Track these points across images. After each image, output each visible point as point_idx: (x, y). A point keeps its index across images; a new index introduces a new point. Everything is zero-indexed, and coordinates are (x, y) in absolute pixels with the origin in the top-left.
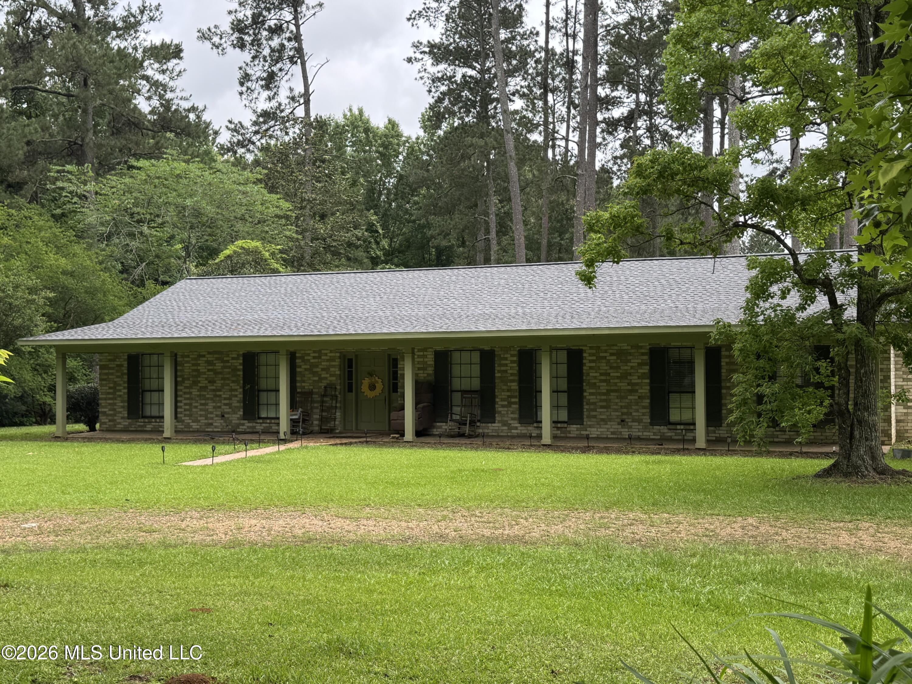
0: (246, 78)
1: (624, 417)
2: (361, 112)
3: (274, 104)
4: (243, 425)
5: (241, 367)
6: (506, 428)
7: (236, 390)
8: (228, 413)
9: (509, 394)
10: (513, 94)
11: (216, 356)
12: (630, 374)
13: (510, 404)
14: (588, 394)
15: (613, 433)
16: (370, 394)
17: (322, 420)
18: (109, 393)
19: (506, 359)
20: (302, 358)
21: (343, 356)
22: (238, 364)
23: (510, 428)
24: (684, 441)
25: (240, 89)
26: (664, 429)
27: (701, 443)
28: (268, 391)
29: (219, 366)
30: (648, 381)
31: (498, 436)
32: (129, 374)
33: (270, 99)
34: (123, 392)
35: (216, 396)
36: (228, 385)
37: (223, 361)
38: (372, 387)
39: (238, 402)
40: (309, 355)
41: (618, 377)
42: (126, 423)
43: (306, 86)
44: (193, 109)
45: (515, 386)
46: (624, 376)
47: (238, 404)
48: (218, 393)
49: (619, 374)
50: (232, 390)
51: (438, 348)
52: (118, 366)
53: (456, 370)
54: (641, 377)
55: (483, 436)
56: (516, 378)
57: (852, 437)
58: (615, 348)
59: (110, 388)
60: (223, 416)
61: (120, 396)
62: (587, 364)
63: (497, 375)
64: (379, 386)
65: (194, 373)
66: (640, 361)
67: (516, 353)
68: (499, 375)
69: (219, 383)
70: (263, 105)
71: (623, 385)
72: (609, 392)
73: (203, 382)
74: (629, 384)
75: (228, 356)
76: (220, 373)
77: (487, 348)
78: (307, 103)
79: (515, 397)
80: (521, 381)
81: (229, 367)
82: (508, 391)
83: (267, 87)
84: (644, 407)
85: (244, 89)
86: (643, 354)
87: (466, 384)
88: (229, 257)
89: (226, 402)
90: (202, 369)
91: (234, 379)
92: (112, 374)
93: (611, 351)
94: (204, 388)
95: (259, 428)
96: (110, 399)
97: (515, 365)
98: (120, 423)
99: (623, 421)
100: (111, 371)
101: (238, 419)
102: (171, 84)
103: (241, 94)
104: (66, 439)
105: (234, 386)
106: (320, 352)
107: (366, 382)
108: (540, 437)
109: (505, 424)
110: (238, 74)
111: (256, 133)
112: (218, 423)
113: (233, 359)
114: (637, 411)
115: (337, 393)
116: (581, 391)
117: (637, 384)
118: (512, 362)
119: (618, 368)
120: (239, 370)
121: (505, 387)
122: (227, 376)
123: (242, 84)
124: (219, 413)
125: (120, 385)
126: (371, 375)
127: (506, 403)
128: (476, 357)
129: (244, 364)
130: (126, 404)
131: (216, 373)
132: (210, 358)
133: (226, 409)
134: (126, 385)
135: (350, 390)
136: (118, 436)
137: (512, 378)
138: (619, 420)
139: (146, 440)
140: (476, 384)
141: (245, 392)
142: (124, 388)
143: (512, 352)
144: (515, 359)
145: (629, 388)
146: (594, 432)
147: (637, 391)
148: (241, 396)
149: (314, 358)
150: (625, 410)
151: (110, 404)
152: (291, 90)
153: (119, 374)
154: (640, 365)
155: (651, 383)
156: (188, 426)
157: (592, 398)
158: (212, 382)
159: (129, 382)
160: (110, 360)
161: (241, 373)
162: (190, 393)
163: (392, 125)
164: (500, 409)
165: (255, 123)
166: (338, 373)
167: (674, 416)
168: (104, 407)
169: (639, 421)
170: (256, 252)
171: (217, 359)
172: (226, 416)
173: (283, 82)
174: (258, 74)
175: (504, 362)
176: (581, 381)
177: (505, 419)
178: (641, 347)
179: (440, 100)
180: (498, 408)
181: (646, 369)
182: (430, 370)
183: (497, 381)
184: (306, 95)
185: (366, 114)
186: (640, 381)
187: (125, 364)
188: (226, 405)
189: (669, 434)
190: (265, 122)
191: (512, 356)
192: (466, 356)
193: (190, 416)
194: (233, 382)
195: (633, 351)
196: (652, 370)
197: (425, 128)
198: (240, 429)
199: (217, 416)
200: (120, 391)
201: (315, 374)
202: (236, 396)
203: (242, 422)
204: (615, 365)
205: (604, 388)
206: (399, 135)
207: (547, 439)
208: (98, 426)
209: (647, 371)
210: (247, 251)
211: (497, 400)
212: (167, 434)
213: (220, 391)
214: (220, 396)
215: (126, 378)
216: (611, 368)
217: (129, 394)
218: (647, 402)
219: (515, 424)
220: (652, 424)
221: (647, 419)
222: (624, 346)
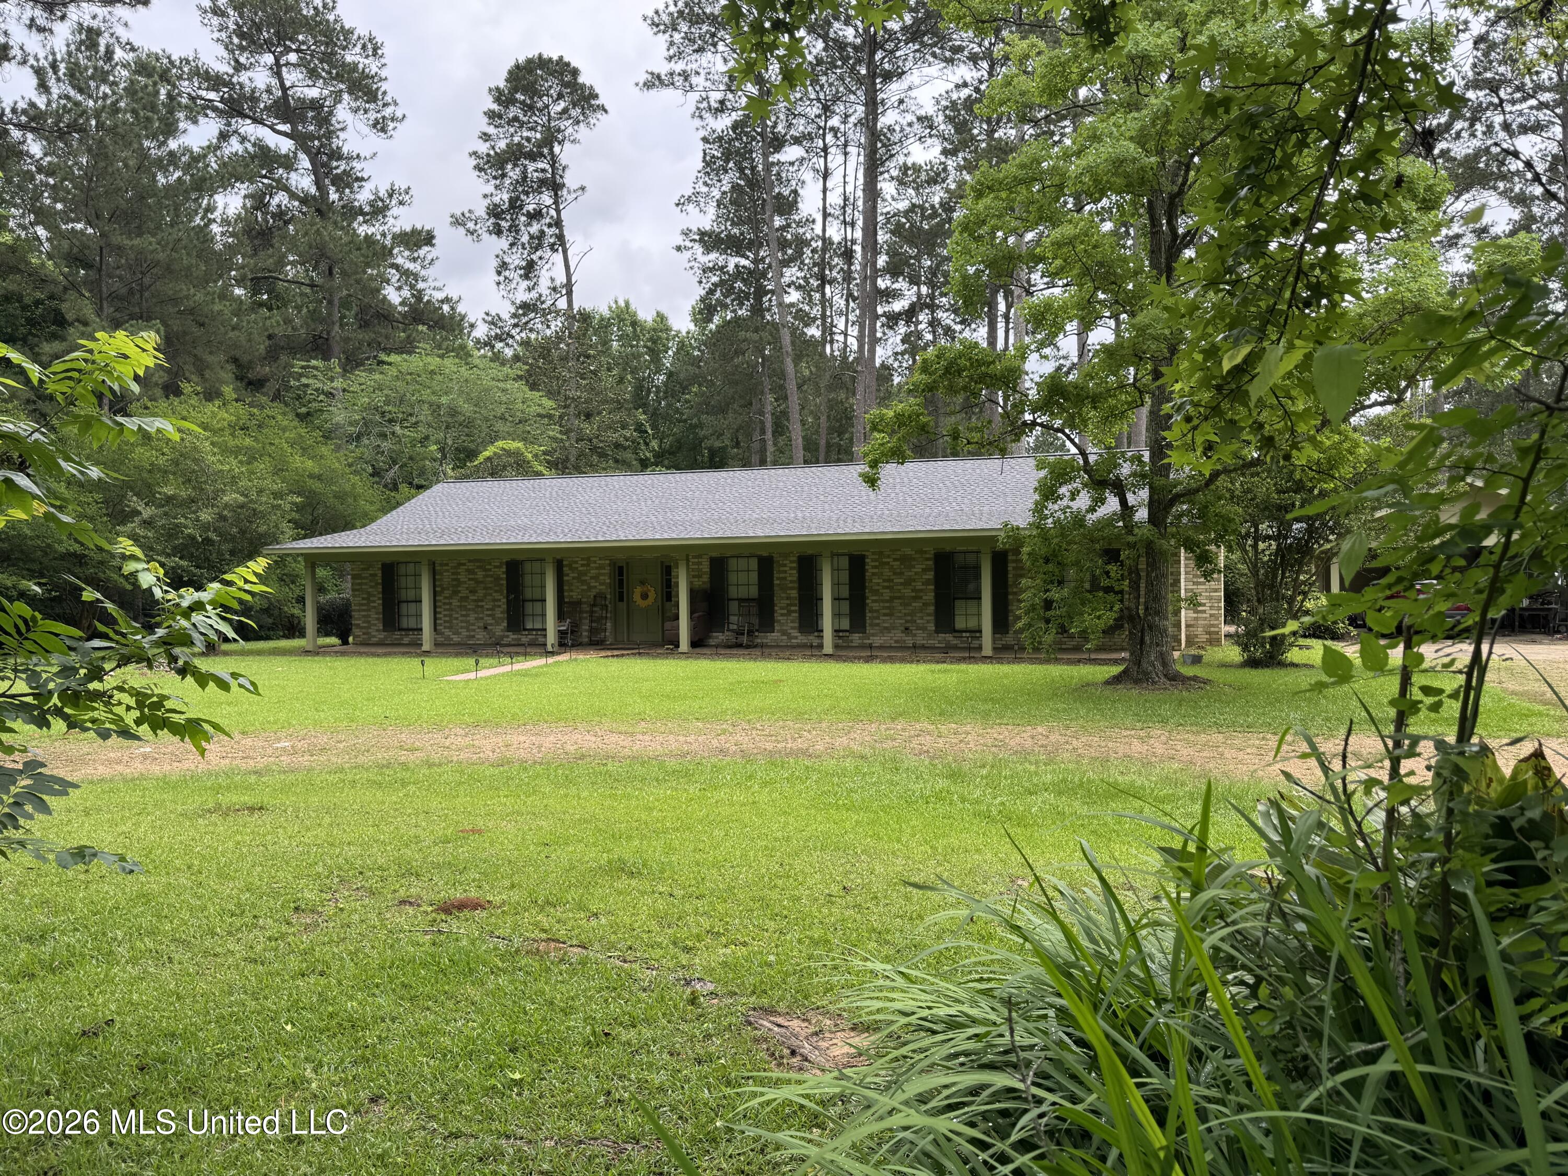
0: (504, 266)
1: (909, 625)
2: (627, 304)
3: (534, 294)
4: (507, 637)
5: (504, 576)
6: (785, 637)
7: (499, 600)
8: (491, 625)
9: (788, 602)
10: (789, 286)
11: (477, 564)
12: (914, 580)
13: (790, 612)
14: (872, 602)
15: (896, 642)
16: (642, 604)
17: (592, 631)
18: (362, 605)
19: (785, 565)
20: (570, 566)
21: (613, 564)
22: (502, 572)
23: (790, 637)
24: (970, 649)
25: (497, 278)
26: (949, 637)
27: (987, 650)
28: (533, 601)
29: (480, 574)
30: (932, 587)
31: (778, 646)
32: (384, 584)
33: (529, 289)
34: (378, 603)
35: (478, 606)
36: (491, 595)
37: (485, 570)
38: (645, 596)
39: (502, 612)
40: (576, 562)
41: (901, 584)
42: (382, 636)
43: (569, 275)
44: (447, 300)
45: (794, 593)
46: (908, 582)
47: (502, 615)
48: (480, 604)
49: (902, 581)
50: (495, 600)
51: (714, 554)
52: (371, 575)
53: (733, 578)
54: (927, 583)
55: (762, 646)
56: (796, 585)
57: (1142, 642)
58: (899, 553)
59: (363, 599)
60: (486, 628)
61: (375, 607)
62: (870, 570)
63: (776, 582)
64: (652, 595)
65: (454, 583)
66: (924, 566)
67: (795, 559)
68: (778, 582)
69: (481, 593)
70: (522, 296)
71: (907, 592)
72: (892, 599)
73: (464, 593)
74: (913, 591)
75: (490, 564)
76: (482, 582)
77: (765, 554)
78: (570, 293)
79: (795, 605)
80: (800, 589)
81: (492, 576)
82: (788, 598)
83: (526, 277)
84: (929, 615)
85: (502, 278)
86: (927, 559)
87: (743, 593)
88: (489, 459)
89: (489, 613)
90: (462, 578)
91: (497, 588)
92: (365, 584)
93: (895, 556)
94: (465, 599)
95: (524, 640)
96: (363, 610)
97: (795, 572)
98: (375, 636)
99: (907, 629)
100: (364, 581)
101: (502, 631)
102: (423, 273)
103: (498, 284)
104: (318, 654)
105: (497, 596)
106: (588, 559)
107: (638, 591)
108: (821, 646)
109: (784, 633)
110: (495, 263)
111: (515, 325)
112: (481, 636)
113: (496, 567)
114: (922, 618)
115: (608, 603)
116: (863, 598)
117: (921, 591)
118: (792, 568)
119: (902, 573)
120: (502, 579)
121: (784, 595)
122: (490, 585)
123: (499, 273)
124: (481, 625)
125: (374, 596)
126: (642, 583)
127: (785, 611)
128: (754, 563)
129: (508, 572)
130: (381, 616)
131: (477, 582)
132: (471, 566)
133: (489, 620)
134: (381, 596)
135: (621, 599)
136: (373, 650)
137: (791, 585)
138: (903, 628)
139: (404, 654)
140: (754, 592)
141: (508, 602)
142: (379, 599)
143: (792, 558)
144: (794, 565)
145: (914, 594)
146: (877, 641)
147: (921, 598)
148: (505, 606)
149: (583, 565)
150: (909, 618)
151: (363, 616)
152: (552, 280)
153: (373, 584)
154: (925, 570)
155: (936, 588)
156: (448, 638)
157: (875, 606)
158: (473, 592)
159: (384, 592)
160: (362, 569)
161: (504, 582)
162: (450, 604)
163: (661, 317)
164: (779, 618)
165: (514, 316)
166: (608, 581)
167: (960, 623)
168: (357, 619)
169: (924, 629)
170: (517, 453)
171: (478, 567)
172: (489, 627)
173: (543, 272)
174: (517, 262)
175: (783, 569)
176: (863, 588)
177: (785, 628)
178: (926, 552)
179: (711, 292)
180: (777, 617)
181: (930, 575)
182: (706, 578)
183: (775, 588)
184: (569, 286)
185: (633, 307)
186: (924, 587)
187: (379, 573)
188: (488, 616)
189: (955, 642)
190: (524, 315)
191: (792, 562)
192: (743, 563)
193: (450, 628)
194: (496, 591)
195: (917, 556)
196: (936, 575)
197: (695, 321)
198: (504, 642)
199: (479, 628)
200: (374, 602)
201: (583, 582)
202: (499, 606)
203: (506, 633)
204: (899, 571)
205: (887, 594)
206: (668, 329)
207: (828, 648)
208: (351, 639)
209: (931, 577)
210: (508, 453)
211: (776, 608)
212: (426, 647)
213: (482, 601)
214: (482, 607)
215: (380, 588)
216: (895, 574)
217: (384, 605)
218: (932, 609)
219: (795, 633)
220: (937, 632)
221: (932, 627)
222: (908, 551)
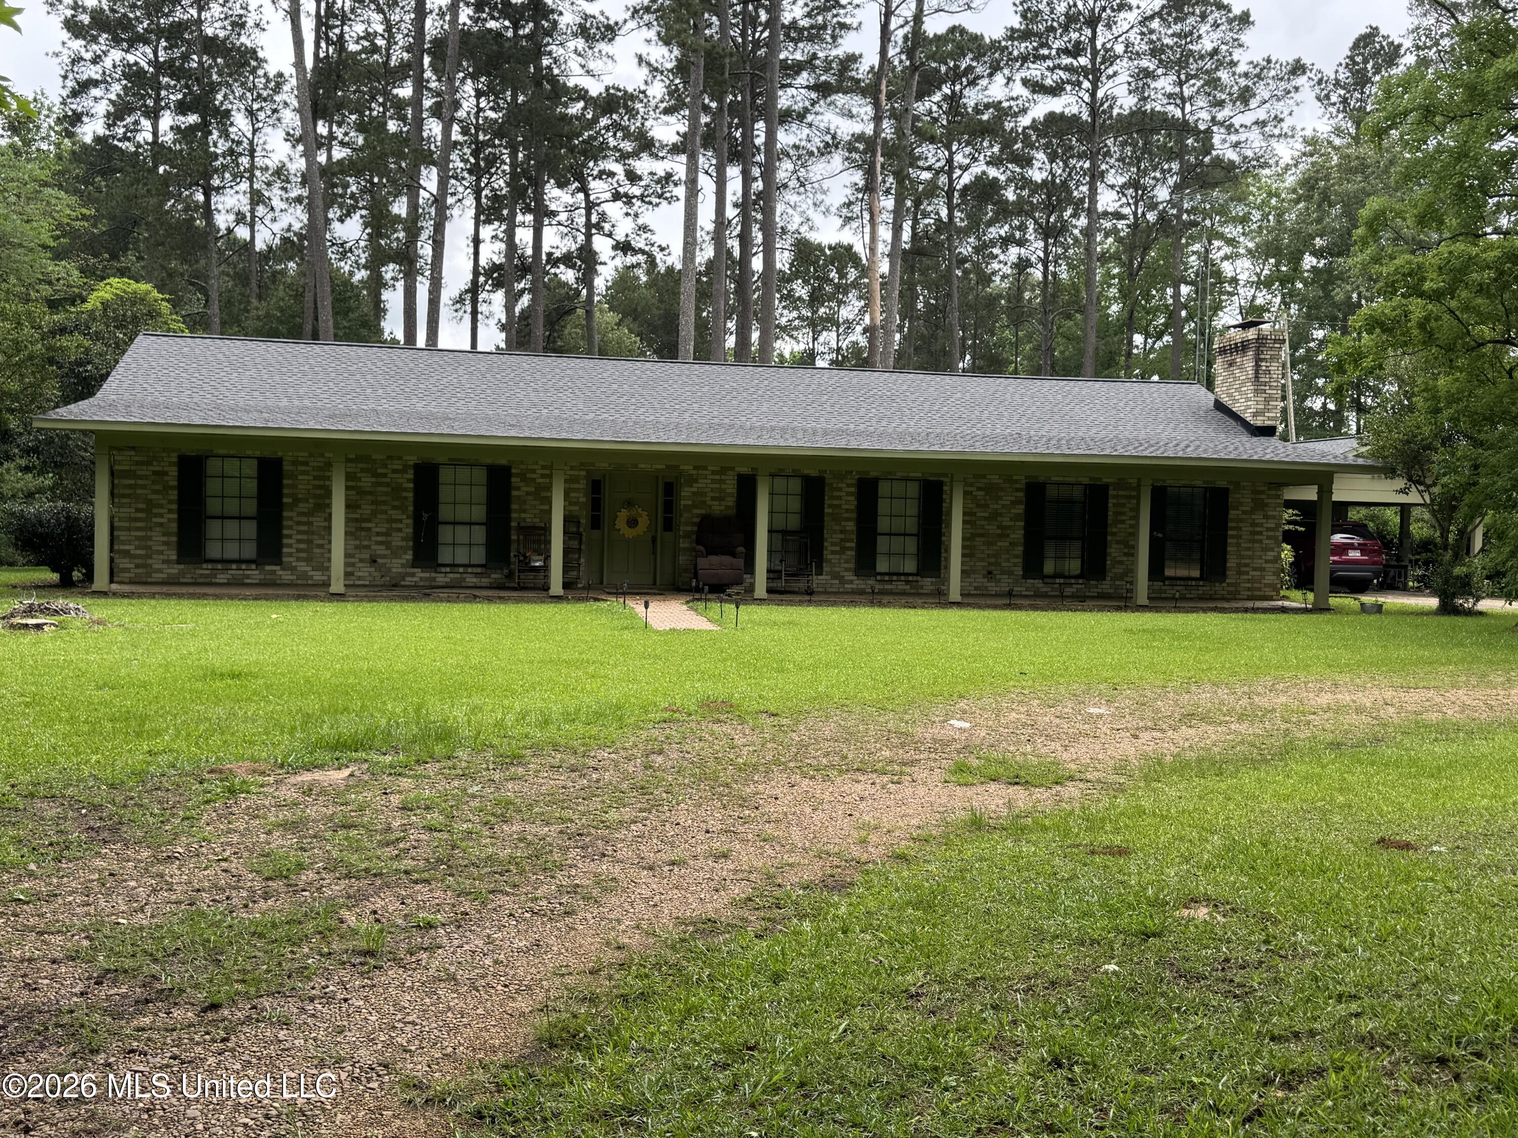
1: (992, 568)
4: (413, 575)
5: (411, 485)
6: (837, 582)
7: (401, 521)
8: (384, 557)
9: (842, 536)
11: (360, 465)
12: (1001, 515)
13: (844, 550)
15: (976, 588)
16: (629, 533)
18: (136, 520)
19: (840, 489)
20: (523, 476)
22: (406, 481)
23: (843, 581)
26: (1038, 583)
28: (454, 523)
30: (1022, 524)
31: (826, 593)
32: (181, 488)
34: (169, 517)
35: (362, 529)
36: (385, 512)
37: (375, 475)
38: (632, 523)
39: (403, 539)
40: (533, 471)
41: (985, 519)
42: (174, 570)
45: (851, 526)
46: (994, 516)
47: (404, 544)
48: (364, 525)
49: (987, 515)
50: (391, 521)
51: (743, 470)
52: (155, 473)
54: (1015, 518)
56: (854, 515)
58: (984, 481)
59: (138, 510)
60: (375, 561)
61: (161, 525)
62: (947, 501)
63: (827, 510)
64: (644, 521)
65: (318, 492)
66: (1013, 499)
67: (854, 482)
68: (830, 511)
69: (367, 509)
71: (993, 529)
72: (973, 536)
74: (998, 527)
75: (385, 466)
76: (370, 493)
77: (813, 473)
79: (851, 541)
80: (859, 520)
81: (388, 485)
82: (841, 532)
84: (1016, 557)
86: (1017, 490)
87: (779, 523)
89: (379, 539)
91: (396, 503)
92: (144, 487)
93: (978, 485)
95: (441, 579)
96: (138, 529)
97: (852, 498)
98: (160, 571)
99: (990, 573)
100: (140, 482)
101: (403, 566)
105: (395, 514)
107: (623, 515)
109: (835, 576)
112: (364, 572)
113: (395, 471)
114: (1008, 560)
115: (581, 530)
116: (938, 534)
117: (1009, 527)
118: (848, 494)
119: (986, 506)
120: (405, 490)
121: (837, 528)
122: (384, 498)
124: (368, 556)
125: (161, 506)
126: (629, 504)
127: (838, 548)
129: (416, 480)
130: (174, 539)
132: (349, 468)
133: (381, 550)
134: (174, 507)
135: (595, 526)
137: (846, 515)
138: (985, 572)
141: (417, 525)
142: (170, 511)
143: (849, 482)
144: (852, 490)
145: (999, 531)
147: (1008, 536)
148: (410, 530)
149: (543, 476)
150: (993, 560)
151: (138, 538)
153: (158, 487)
154: (1014, 503)
155: (1026, 527)
156: (305, 576)
159: (181, 501)
160: (138, 463)
161: (410, 495)
162: (310, 523)
164: (829, 557)
166: (583, 500)
167: (1049, 567)
168: (124, 543)
169: (1010, 573)
171: (363, 470)
172: (380, 561)
175: (836, 494)
176: (939, 522)
177: (837, 569)
178: (1016, 482)
180: (827, 555)
181: (1020, 509)
182: (731, 502)
183: (826, 518)
186: (1012, 523)
187: (174, 471)
188: (381, 543)
189: (1045, 590)
191: (848, 486)
193: (308, 560)
194: (394, 508)
195: (1006, 485)
196: (1027, 510)
198: (409, 581)
199: (361, 561)
200: (161, 516)
201: (543, 500)
202: (400, 530)
203: (412, 570)
204: (982, 502)
209: (1021, 511)
211: (826, 544)
213: (369, 521)
214: (369, 529)
215: (174, 495)
216: (978, 506)
217: (181, 521)
218: (1019, 550)
219: (849, 576)
220: (1025, 577)
221: (1019, 571)
222: (995, 479)
